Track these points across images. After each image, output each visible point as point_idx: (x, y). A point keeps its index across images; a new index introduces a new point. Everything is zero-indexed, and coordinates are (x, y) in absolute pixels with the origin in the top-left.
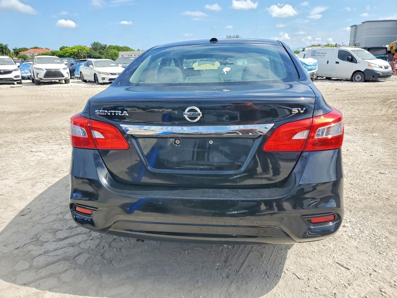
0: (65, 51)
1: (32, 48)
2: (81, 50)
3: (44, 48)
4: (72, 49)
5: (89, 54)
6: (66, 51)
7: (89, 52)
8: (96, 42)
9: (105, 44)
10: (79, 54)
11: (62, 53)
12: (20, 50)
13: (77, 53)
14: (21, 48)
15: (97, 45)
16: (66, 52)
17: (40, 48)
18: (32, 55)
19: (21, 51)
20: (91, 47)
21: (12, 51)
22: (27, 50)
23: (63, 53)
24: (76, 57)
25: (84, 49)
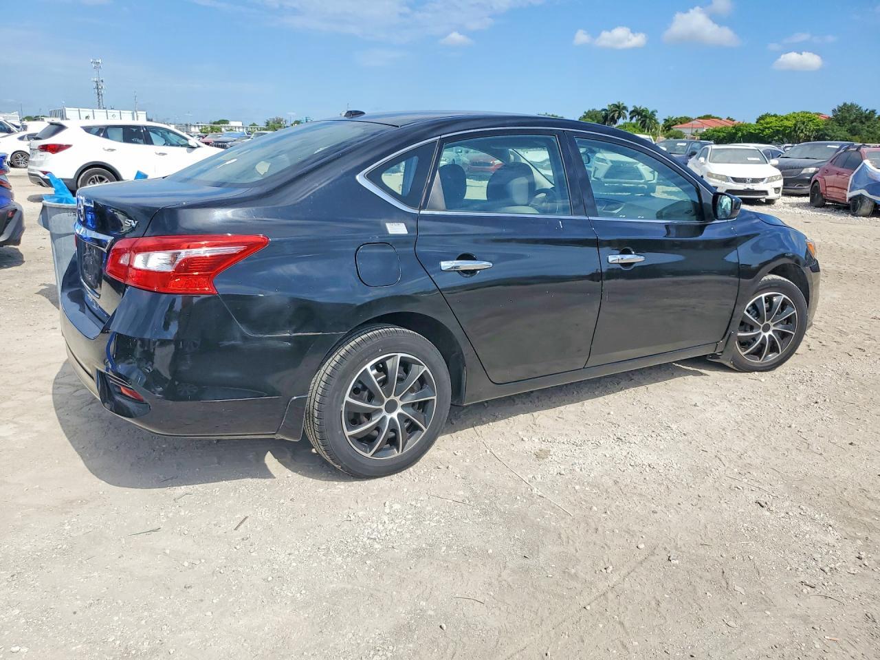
0: (765, 125)
1: (699, 118)
2: (803, 123)
3: (724, 118)
4: (782, 120)
5: (821, 133)
6: (767, 123)
7: (822, 127)
8: (849, 103)
9: (871, 108)
10: (796, 132)
11: (755, 130)
12: (676, 122)
13: (792, 129)
14: (679, 117)
15: (848, 111)
16: (766, 128)
17: (717, 118)
18: (694, 131)
19: (676, 124)
20: (831, 116)
21: (662, 123)
22: (690, 121)
23: (759, 129)
24: (785, 140)
25: (810, 121)
